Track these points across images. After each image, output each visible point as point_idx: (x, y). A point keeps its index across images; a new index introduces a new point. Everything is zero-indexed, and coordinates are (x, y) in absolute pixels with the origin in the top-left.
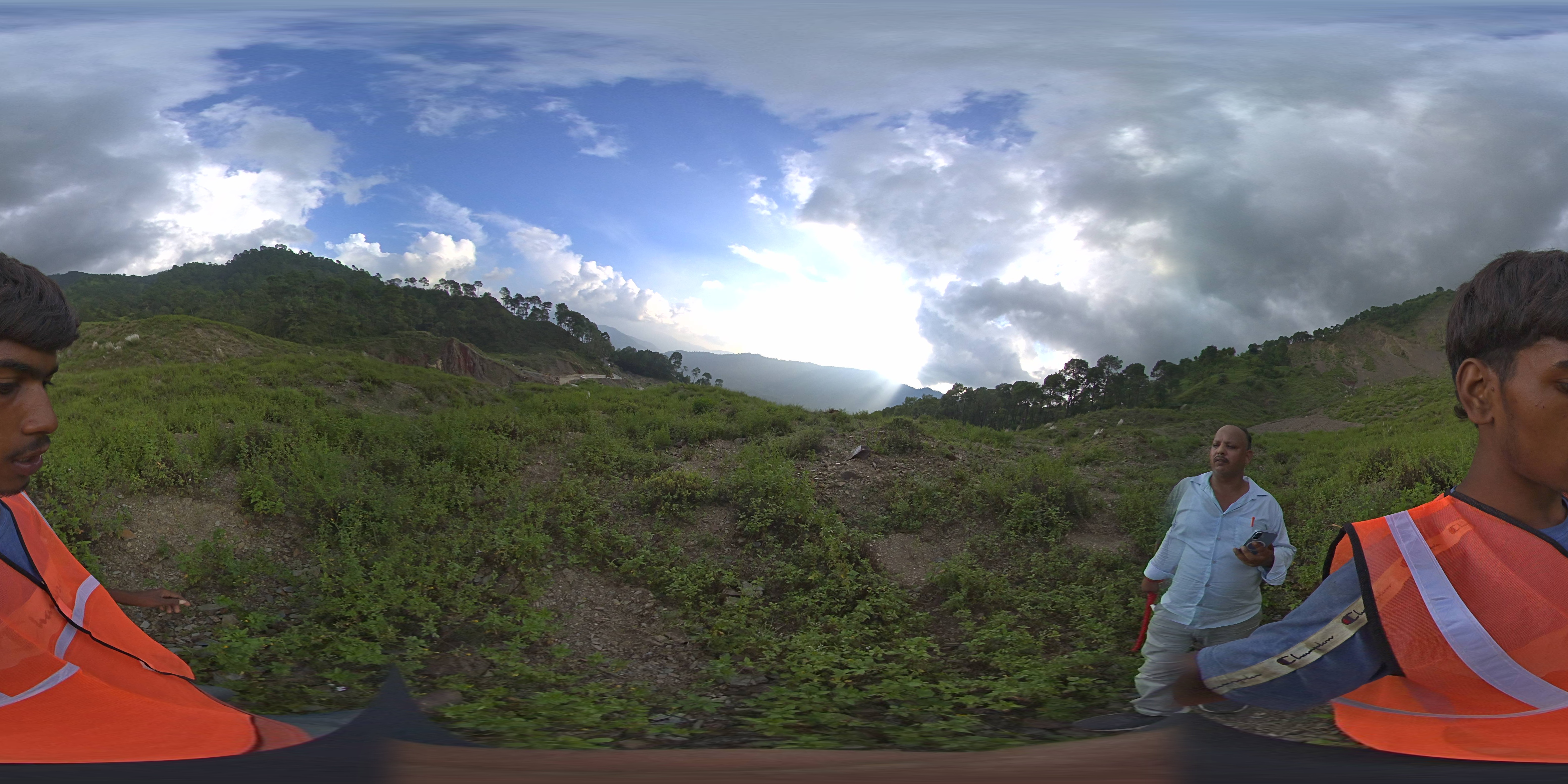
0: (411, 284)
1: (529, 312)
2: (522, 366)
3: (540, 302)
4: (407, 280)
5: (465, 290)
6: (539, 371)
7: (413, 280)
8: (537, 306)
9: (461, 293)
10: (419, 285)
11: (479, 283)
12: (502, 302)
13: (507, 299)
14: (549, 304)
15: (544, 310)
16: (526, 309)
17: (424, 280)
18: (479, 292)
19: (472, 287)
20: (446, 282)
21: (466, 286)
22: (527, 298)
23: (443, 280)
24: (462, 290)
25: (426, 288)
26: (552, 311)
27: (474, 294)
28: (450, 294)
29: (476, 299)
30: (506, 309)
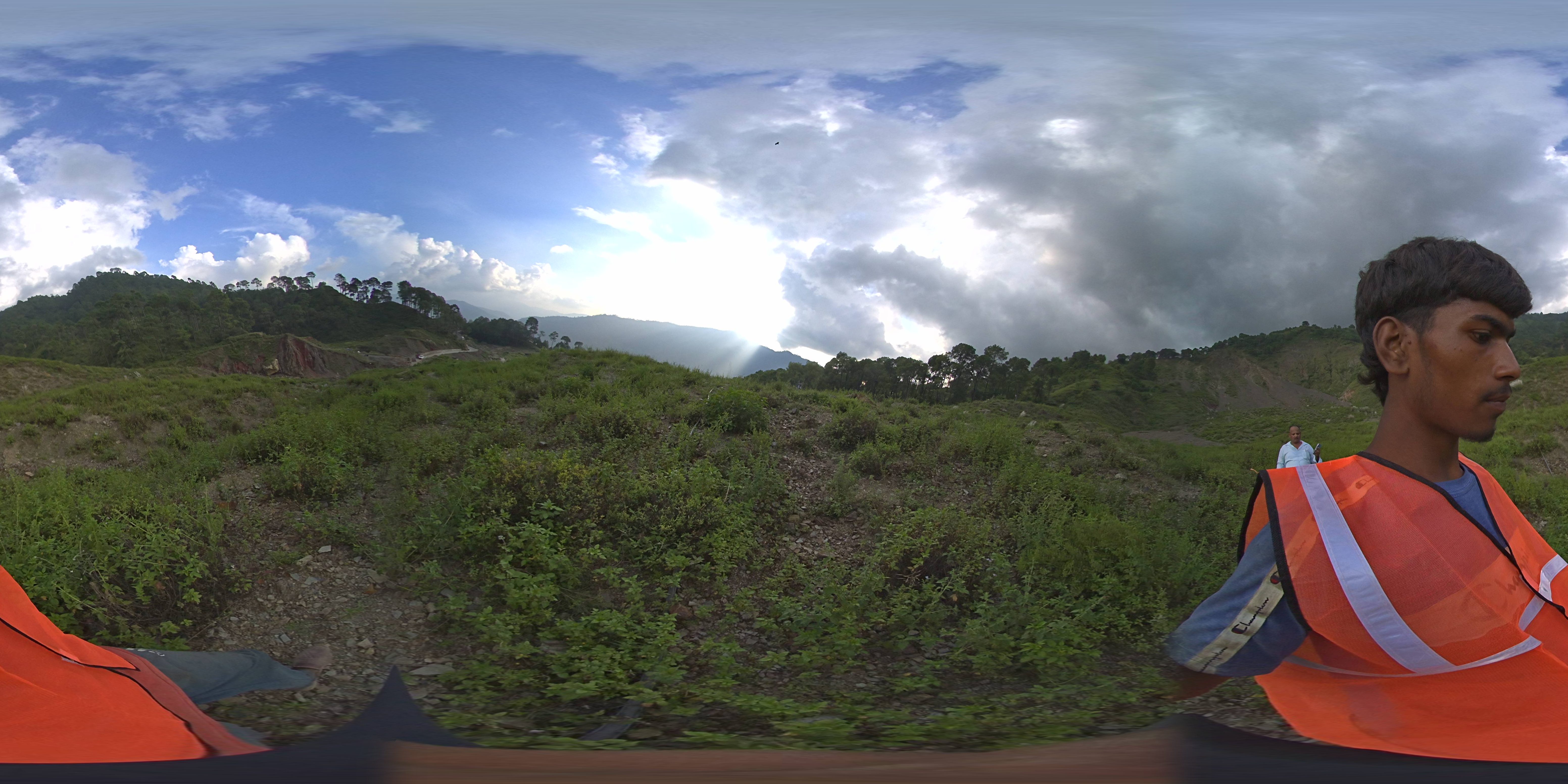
0: (242, 287)
1: (369, 295)
2: (368, 352)
3: (378, 283)
4: (238, 284)
5: (299, 283)
6: (386, 354)
7: (244, 283)
8: (377, 288)
9: (295, 287)
10: (253, 287)
11: (311, 274)
12: (340, 290)
13: (344, 285)
14: (389, 284)
15: (384, 291)
16: (366, 292)
17: (256, 281)
18: (314, 284)
19: (306, 280)
20: (279, 279)
21: (299, 279)
22: (364, 281)
23: (275, 277)
24: (295, 283)
25: (260, 288)
26: (394, 292)
27: (309, 286)
28: (285, 290)
29: (311, 291)
30: (344, 296)
